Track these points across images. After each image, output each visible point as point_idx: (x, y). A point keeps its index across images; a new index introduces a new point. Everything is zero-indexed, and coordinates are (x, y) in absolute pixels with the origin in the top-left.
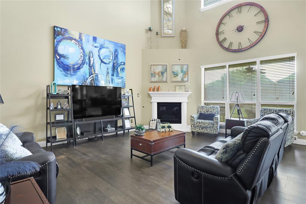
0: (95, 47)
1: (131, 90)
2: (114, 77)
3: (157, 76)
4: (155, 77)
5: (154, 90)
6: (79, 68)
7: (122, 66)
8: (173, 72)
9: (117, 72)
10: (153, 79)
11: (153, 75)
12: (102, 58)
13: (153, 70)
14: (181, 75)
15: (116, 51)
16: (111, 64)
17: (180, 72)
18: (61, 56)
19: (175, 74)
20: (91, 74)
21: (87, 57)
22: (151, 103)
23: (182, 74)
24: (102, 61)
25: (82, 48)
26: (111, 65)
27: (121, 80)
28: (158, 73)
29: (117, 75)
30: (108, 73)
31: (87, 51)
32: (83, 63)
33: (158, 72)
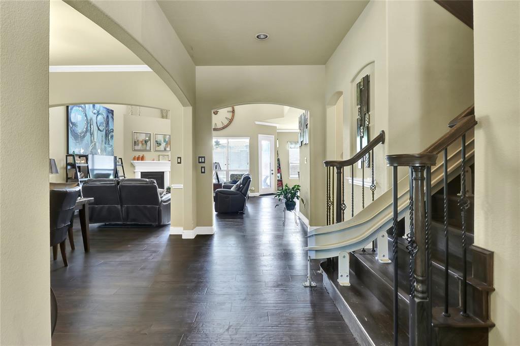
0: (94, 114)
1: (121, 159)
2: (107, 146)
3: (140, 145)
4: (138, 145)
5: (138, 159)
6: (84, 136)
7: (111, 134)
8: (157, 141)
9: (109, 139)
10: (137, 148)
11: (135, 143)
12: (98, 125)
13: (137, 138)
14: (163, 145)
15: (108, 116)
16: (105, 131)
17: (163, 141)
18: (73, 124)
19: (159, 144)
20: (92, 142)
21: (89, 125)
22: (135, 172)
23: (165, 143)
24: (99, 129)
25: (86, 116)
26: (104, 133)
27: (111, 148)
28: (142, 142)
29: (109, 144)
30: (102, 141)
31: (89, 118)
32: (86, 131)
33: (141, 140)
